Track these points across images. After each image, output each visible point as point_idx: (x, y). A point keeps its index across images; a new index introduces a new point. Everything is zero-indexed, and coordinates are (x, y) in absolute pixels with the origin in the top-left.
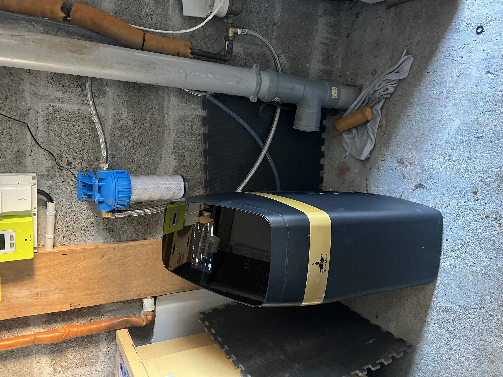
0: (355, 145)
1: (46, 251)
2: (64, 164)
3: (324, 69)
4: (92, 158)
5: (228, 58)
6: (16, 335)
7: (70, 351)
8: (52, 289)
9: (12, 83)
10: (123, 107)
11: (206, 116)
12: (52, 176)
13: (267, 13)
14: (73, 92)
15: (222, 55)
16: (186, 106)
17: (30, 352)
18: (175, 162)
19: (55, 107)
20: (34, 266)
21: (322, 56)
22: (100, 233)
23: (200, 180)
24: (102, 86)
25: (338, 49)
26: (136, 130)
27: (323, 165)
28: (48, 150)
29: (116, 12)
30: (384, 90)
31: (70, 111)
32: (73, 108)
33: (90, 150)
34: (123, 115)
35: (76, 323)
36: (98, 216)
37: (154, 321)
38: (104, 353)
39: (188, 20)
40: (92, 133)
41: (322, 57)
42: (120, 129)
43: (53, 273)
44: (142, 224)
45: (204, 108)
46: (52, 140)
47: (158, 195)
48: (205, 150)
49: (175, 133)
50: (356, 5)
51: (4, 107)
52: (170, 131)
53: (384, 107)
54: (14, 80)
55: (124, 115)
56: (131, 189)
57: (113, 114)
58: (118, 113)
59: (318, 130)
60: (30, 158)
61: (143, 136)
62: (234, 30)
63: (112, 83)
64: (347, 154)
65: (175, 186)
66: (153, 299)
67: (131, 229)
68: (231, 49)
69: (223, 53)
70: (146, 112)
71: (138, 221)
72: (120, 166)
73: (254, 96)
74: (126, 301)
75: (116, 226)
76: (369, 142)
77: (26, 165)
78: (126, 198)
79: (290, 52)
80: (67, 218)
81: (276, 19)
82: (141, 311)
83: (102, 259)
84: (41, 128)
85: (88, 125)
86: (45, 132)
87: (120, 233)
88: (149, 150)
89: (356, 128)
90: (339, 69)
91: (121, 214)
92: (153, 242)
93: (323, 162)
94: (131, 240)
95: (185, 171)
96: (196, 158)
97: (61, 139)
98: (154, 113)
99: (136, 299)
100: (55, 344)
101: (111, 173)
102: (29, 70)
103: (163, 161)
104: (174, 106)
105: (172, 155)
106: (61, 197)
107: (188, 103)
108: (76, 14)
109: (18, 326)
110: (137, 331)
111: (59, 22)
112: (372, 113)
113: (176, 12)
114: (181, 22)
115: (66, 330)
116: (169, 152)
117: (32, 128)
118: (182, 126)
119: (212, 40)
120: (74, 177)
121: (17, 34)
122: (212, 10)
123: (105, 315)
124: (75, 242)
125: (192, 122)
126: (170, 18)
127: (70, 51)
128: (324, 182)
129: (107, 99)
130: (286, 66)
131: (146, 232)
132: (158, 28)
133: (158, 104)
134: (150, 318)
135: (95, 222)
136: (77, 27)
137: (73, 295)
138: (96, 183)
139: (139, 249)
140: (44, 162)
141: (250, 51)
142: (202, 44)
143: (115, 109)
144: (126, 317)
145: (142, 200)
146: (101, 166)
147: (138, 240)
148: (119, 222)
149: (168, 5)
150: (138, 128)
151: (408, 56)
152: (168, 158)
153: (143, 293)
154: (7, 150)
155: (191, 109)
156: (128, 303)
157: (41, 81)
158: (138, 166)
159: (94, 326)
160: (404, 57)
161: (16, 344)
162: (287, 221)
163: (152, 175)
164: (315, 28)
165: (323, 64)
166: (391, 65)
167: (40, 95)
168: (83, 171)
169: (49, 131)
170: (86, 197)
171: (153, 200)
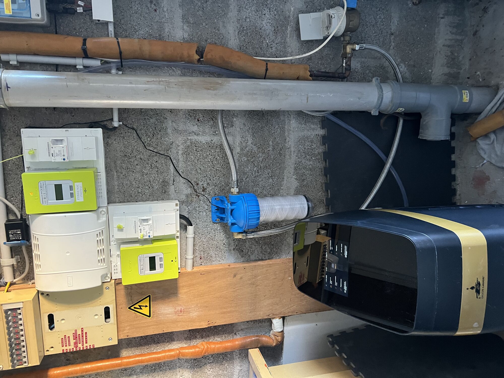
0: (495, 151)
1: (187, 271)
2: (200, 191)
3: (450, 72)
4: (223, 183)
5: (346, 75)
6: (163, 349)
7: (208, 366)
8: (193, 307)
9: (158, 122)
10: (248, 134)
11: (325, 135)
12: (190, 202)
13: (383, 25)
14: (206, 125)
15: (340, 73)
16: (306, 127)
17: (175, 365)
18: (296, 182)
19: (192, 140)
20: (178, 285)
21: (446, 59)
22: (231, 253)
23: (321, 199)
24: (230, 117)
25: (464, 49)
27: (454, 176)
28: (187, 179)
29: (241, 48)
31: (204, 143)
32: (207, 140)
33: (221, 177)
34: (249, 142)
35: (212, 339)
36: (230, 237)
37: (283, 341)
38: (238, 371)
39: (305, 45)
40: (223, 160)
41: (446, 60)
42: (246, 155)
43: (193, 291)
44: (268, 245)
45: (323, 128)
46: (190, 170)
47: (283, 216)
48: (325, 168)
49: (295, 154)
51: (152, 143)
52: (291, 153)
54: (159, 119)
55: (250, 143)
56: (259, 210)
57: (240, 141)
58: (244, 141)
59: (449, 138)
60: (173, 187)
61: (267, 160)
62: (351, 47)
63: (238, 114)
64: (485, 161)
65: (298, 206)
66: (282, 319)
67: (258, 249)
68: (349, 66)
69: (340, 71)
70: (269, 137)
71: (264, 241)
72: (247, 189)
73: (376, 109)
74: (256, 320)
75: (245, 246)
77: (170, 193)
78: (256, 220)
79: (410, 60)
80: (203, 240)
81: (393, 28)
82: (270, 331)
83: (234, 278)
84: (181, 160)
85: (219, 153)
86: (184, 163)
87: (249, 253)
88: (272, 172)
89: (494, 132)
90: (467, 70)
91: (251, 235)
92: (280, 261)
93: (454, 172)
94: (259, 260)
95: (306, 190)
96: (316, 177)
97: (198, 168)
98: (276, 137)
99: (265, 319)
100: (195, 360)
101: (241, 196)
102: (171, 109)
103: (285, 182)
104: (295, 128)
105: (294, 175)
106: (198, 220)
107: (307, 124)
108: (208, 55)
109: (165, 340)
110: (267, 351)
111: (194, 64)
113: (294, 38)
114: (298, 47)
115: (204, 347)
116: (290, 173)
117: (173, 161)
118: (302, 146)
119: (328, 59)
120: (208, 201)
121: (163, 80)
122: (330, 30)
123: (238, 333)
124: (211, 262)
125: (312, 142)
126: (288, 45)
127: (206, 88)
128: (457, 195)
129: (235, 128)
130: (406, 74)
131: (272, 252)
132: (277, 56)
133: (279, 128)
134: (279, 339)
135: (226, 243)
136: (208, 66)
137: (210, 313)
138: (229, 207)
139: (267, 269)
140: (184, 189)
141: (368, 65)
142: (319, 65)
143: (241, 137)
144: (257, 336)
146: (232, 190)
147: (264, 260)
148: (247, 242)
149: (286, 34)
150: (262, 153)
152: (290, 179)
153: (272, 313)
154: (155, 181)
155: (310, 130)
156: (258, 322)
157: (180, 118)
158: (263, 188)
159: (229, 344)
161: (164, 357)
162: (434, 242)
163: (275, 196)
164: (436, 31)
165: (448, 67)
167: (179, 131)
168: (216, 196)
169: (188, 161)
170: (219, 219)
171: (279, 220)
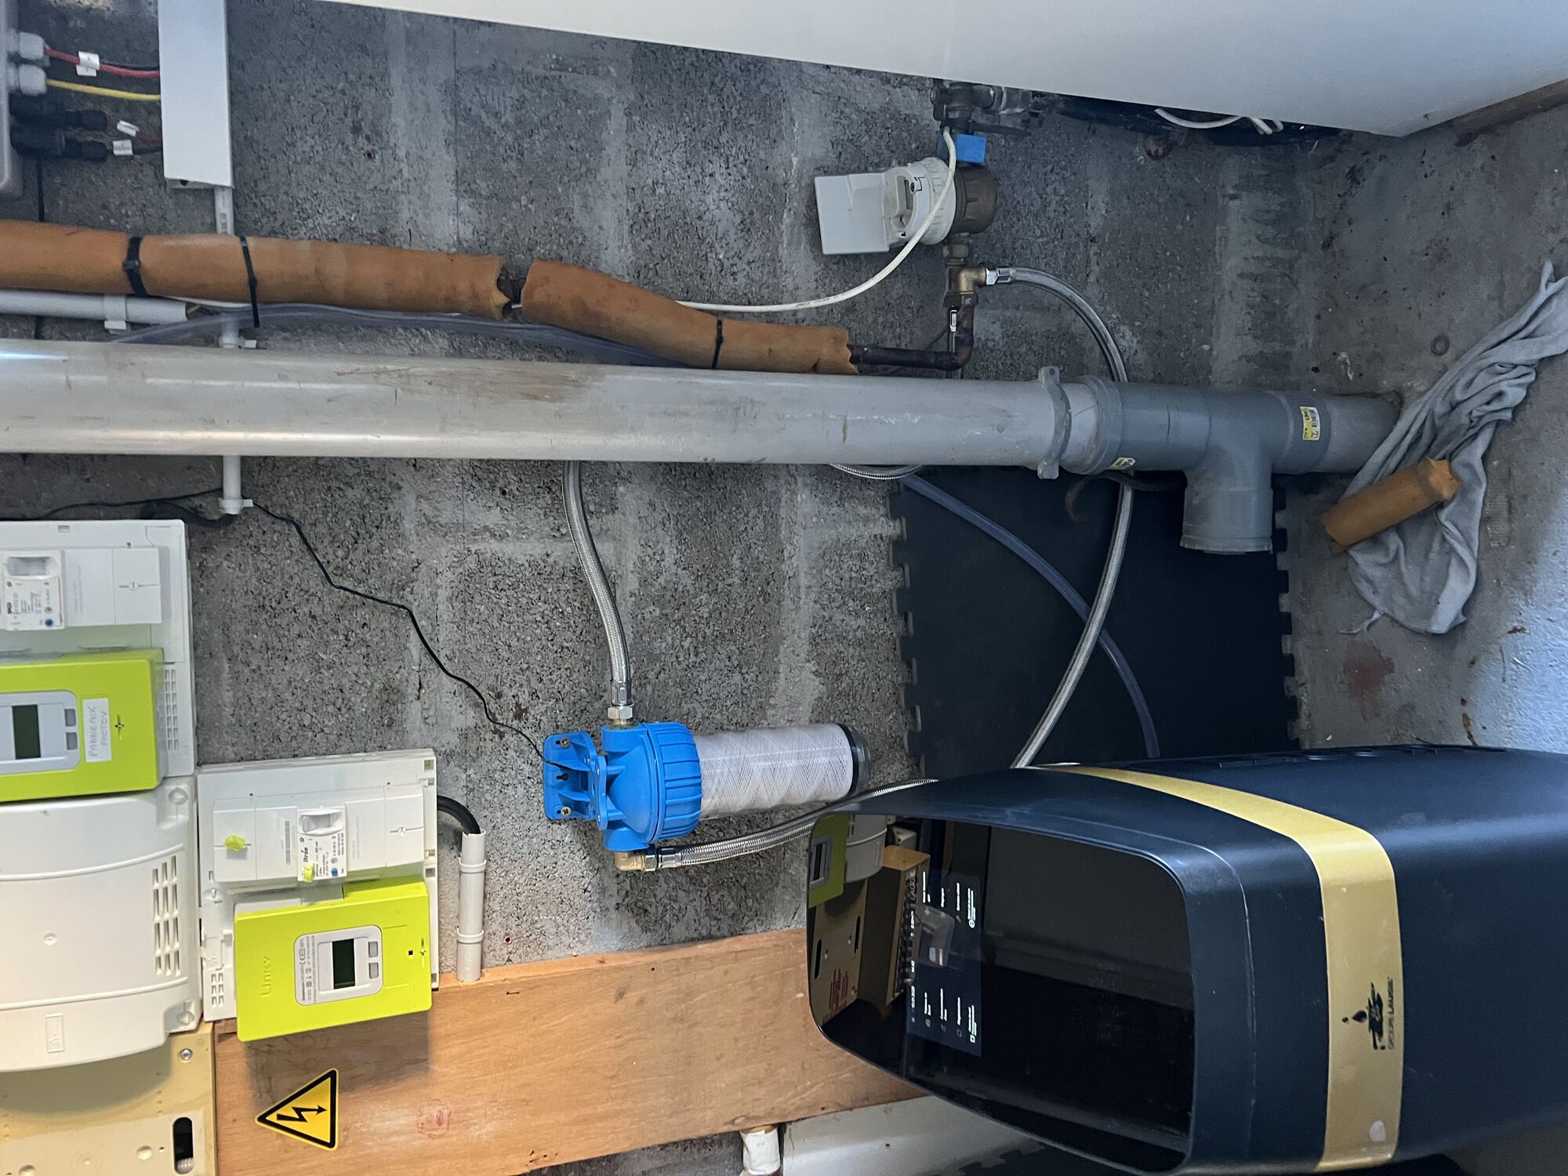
0: (1403, 584)
1: (460, 984)
2: (506, 717)
3: (1261, 352)
4: (583, 690)
5: (960, 359)
8: (479, 1104)
9: (372, 499)
10: (664, 535)
11: (901, 536)
12: (475, 755)
13: (1065, 212)
14: (529, 506)
15: (943, 352)
16: (843, 513)
18: (817, 683)
19: (482, 554)
20: (431, 1032)
21: (1249, 313)
22: (609, 919)
23: (893, 735)
24: (607, 483)
25: (1299, 285)
26: (704, 597)
27: (1291, 659)
28: (465, 678)
29: (639, 272)
30: (1488, 398)
31: (520, 562)
32: (530, 553)
33: (576, 670)
34: (667, 559)
36: (604, 867)
39: (835, 267)
40: (583, 618)
41: (1249, 318)
42: (658, 601)
43: (481, 1051)
44: (729, 887)
45: (894, 515)
46: (474, 650)
47: (776, 793)
48: (904, 640)
49: (813, 596)
50: (1345, 146)
51: (349, 566)
52: (798, 592)
53: (1493, 451)
54: (376, 491)
55: (669, 561)
56: (700, 777)
57: (639, 557)
58: (651, 555)
59: (1268, 546)
60: (417, 705)
61: (723, 614)
62: (973, 275)
63: (632, 471)
64: (1376, 615)
65: (824, 760)
66: (775, 1131)
67: (699, 903)
68: (969, 331)
69: (941, 346)
70: (731, 543)
71: (716, 877)
72: (661, 708)
73: (1051, 462)
74: (692, 1141)
75: (655, 896)
76: (1454, 572)
77: (408, 726)
78: (688, 809)
79: (1148, 316)
80: (516, 879)
81: (1095, 223)
82: (739, 1173)
83: (619, 1002)
84: (445, 617)
85: (570, 596)
86: (455, 629)
87: (667, 916)
88: (741, 653)
89: (1398, 528)
90: (1310, 345)
91: (673, 859)
92: (767, 941)
93: (1289, 647)
94: (700, 940)
95: (847, 709)
96: (877, 667)
97: (500, 643)
98: (752, 545)
99: (720, 1134)
101: (641, 733)
102: (415, 459)
103: (782, 682)
104: (808, 517)
105: (809, 661)
106: (499, 814)
107: (846, 504)
108: (536, 293)
111: (493, 319)
112: (1455, 475)
113: (802, 247)
114: (816, 273)
116: (798, 655)
117: (420, 621)
118: (834, 572)
119: (906, 311)
120: (534, 751)
121: (389, 367)
122: (908, 227)
124: (540, 952)
125: (862, 557)
126: (784, 269)
127: (528, 395)
128: (1303, 716)
129: (621, 516)
130: (1136, 357)
131: (743, 910)
132: (752, 301)
133: (761, 518)
135: (593, 887)
136: (537, 326)
137: (538, 1123)
138: (602, 768)
139: (724, 967)
140: (454, 713)
141: (1023, 328)
142: (880, 328)
143: (642, 542)
145: (732, 810)
146: (612, 714)
147: (718, 938)
148: (662, 880)
149: (777, 233)
150: (708, 592)
151: (1561, 282)
152: (796, 673)
153: (744, 1114)
154: (357, 688)
155: (856, 521)
156: (697, 1147)
157: (445, 485)
158: (711, 704)
160: (1547, 286)
163: (752, 728)
164: (1218, 234)
165: (1256, 337)
166: (1501, 317)
167: (442, 526)
168: (559, 731)
169: (467, 622)
170: (569, 810)
